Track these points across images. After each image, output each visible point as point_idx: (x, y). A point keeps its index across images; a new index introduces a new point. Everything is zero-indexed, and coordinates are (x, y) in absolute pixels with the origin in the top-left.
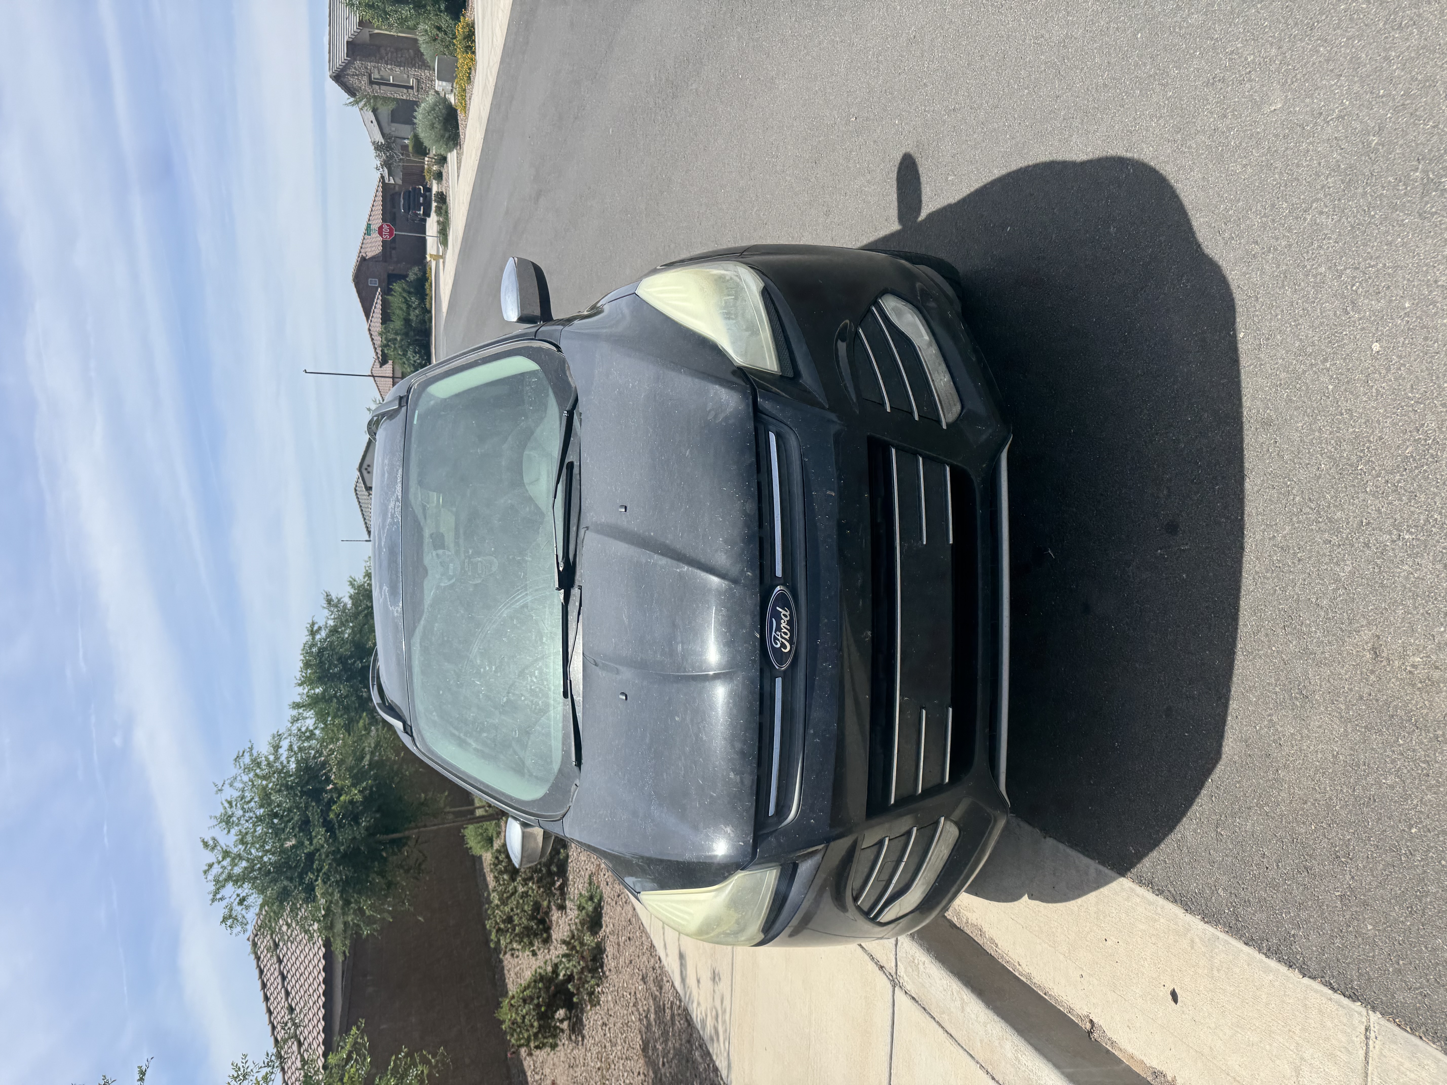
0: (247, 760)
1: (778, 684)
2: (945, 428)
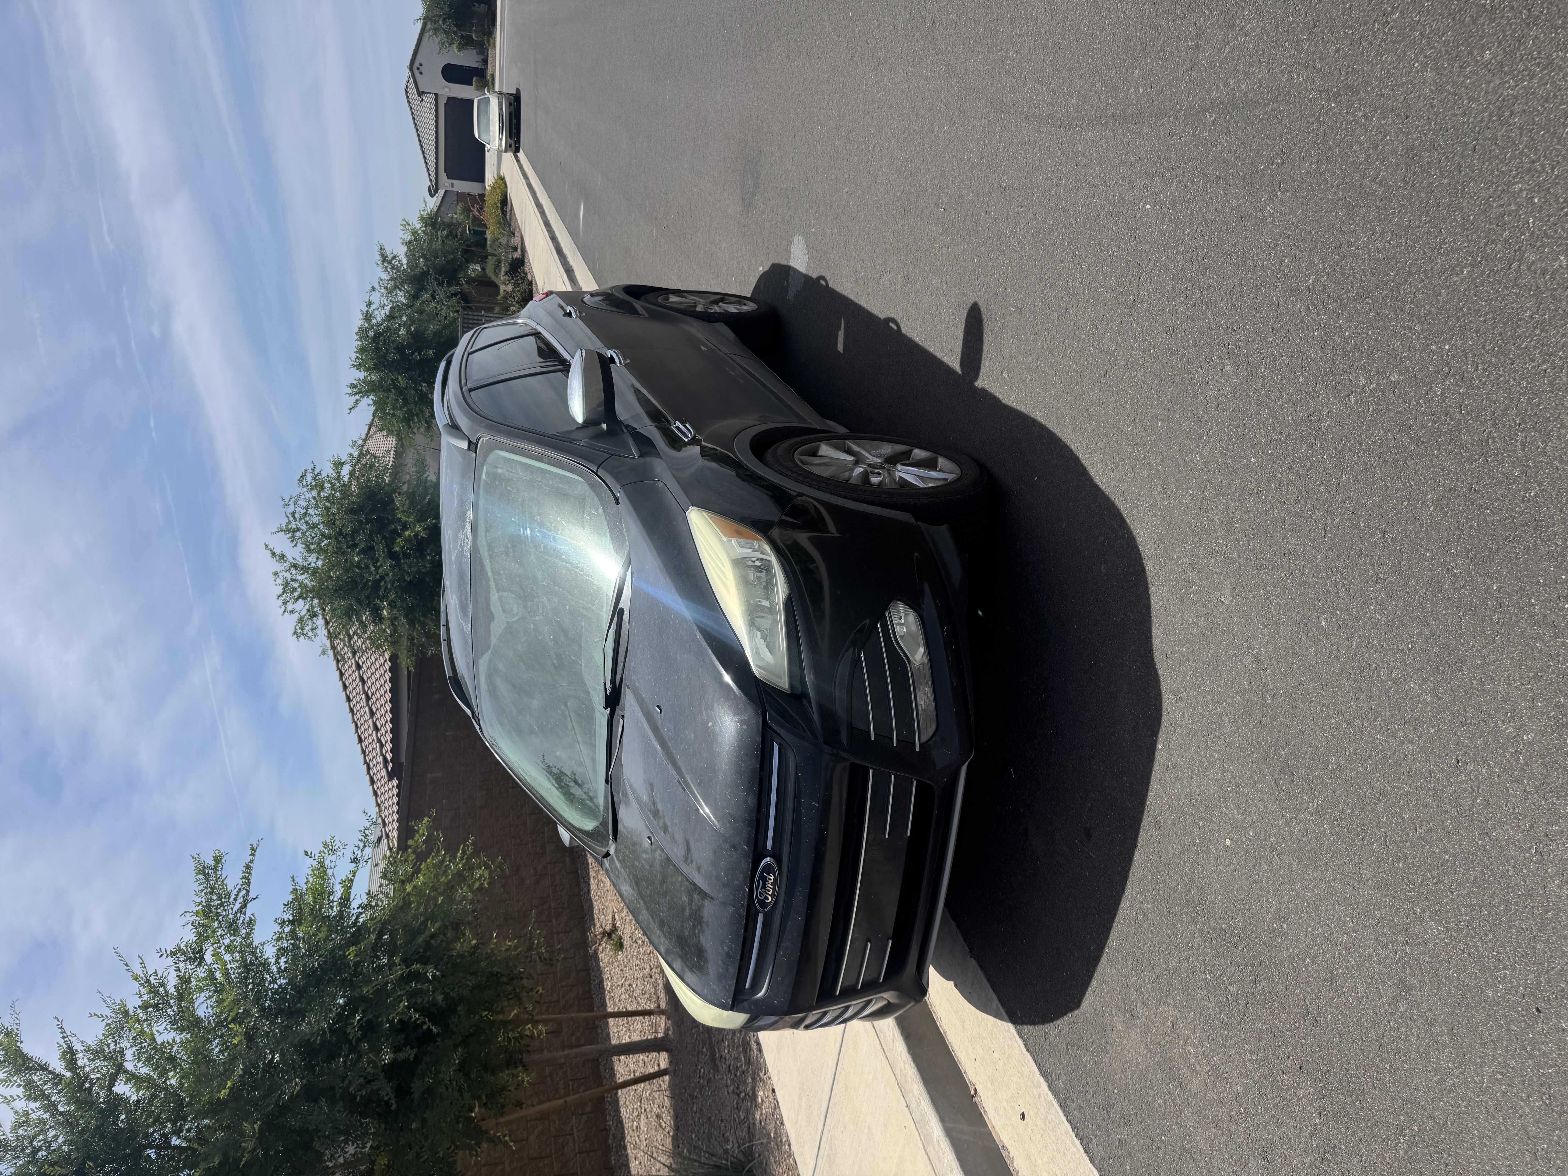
0: (309, 478)
1: (760, 917)
2: (917, 750)
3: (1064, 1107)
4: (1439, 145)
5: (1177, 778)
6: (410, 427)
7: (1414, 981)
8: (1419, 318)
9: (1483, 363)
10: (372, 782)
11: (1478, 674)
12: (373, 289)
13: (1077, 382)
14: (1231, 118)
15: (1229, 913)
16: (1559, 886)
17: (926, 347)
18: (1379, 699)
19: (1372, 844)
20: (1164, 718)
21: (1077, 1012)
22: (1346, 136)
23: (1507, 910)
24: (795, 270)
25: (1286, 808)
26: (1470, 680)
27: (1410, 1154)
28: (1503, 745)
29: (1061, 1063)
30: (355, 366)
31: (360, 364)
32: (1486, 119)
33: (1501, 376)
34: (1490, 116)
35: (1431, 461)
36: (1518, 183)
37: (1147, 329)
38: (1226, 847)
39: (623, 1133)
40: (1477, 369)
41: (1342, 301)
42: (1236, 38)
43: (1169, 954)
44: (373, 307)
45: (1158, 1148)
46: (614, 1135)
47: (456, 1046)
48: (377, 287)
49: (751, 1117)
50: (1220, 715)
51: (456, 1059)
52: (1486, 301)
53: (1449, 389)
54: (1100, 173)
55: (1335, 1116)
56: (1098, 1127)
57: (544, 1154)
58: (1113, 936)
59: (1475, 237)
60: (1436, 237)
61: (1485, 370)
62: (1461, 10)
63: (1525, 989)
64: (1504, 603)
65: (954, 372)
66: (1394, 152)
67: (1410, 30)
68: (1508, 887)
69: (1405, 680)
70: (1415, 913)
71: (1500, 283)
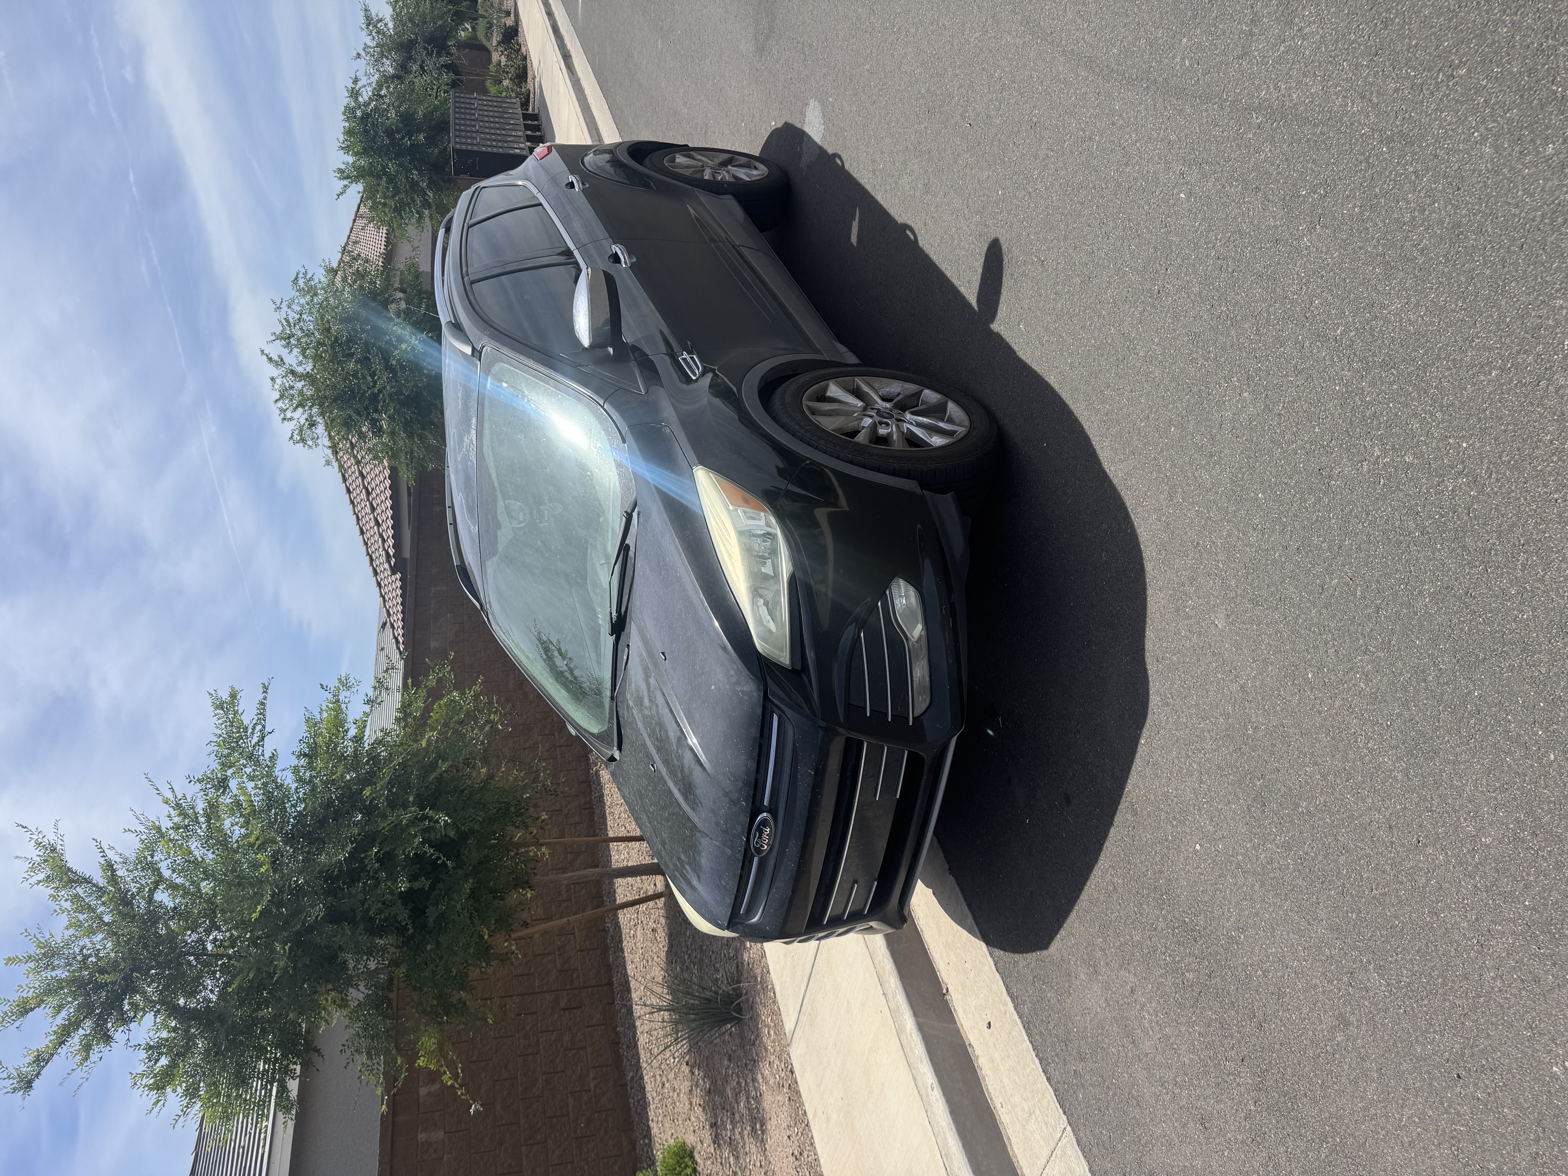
0: (301, 282)
1: (756, 860)
2: (911, 724)
3: (1027, 1028)
4: (1486, 231)
5: (1156, 775)
6: (402, 218)
7: (1352, 1019)
8: (1442, 406)
9: (1497, 473)
10: (376, 573)
11: (1449, 768)
12: (359, 55)
13: (1095, 359)
14: (1278, 127)
15: (1193, 910)
16: (1493, 978)
17: (943, 269)
18: (1354, 762)
19: (1330, 890)
20: (1150, 716)
21: (1045, 953)
22: (1393, 187)
23: (1444, 984)
24: (809, 137)
25: (1255, 834)
26: (1440, 772)
27: (1330, 1158)
28: (1462, 840)
29: (1027, 991)
30: (343, 148)
31: (348, 146)
32: (1538, 219)
33: (1513, 491)
34: (1543, 217)
35: (1433, 553)
36: (1559, 298)
37: (1169, 327)
38: (1196, 851)
39: (621, 936)
40: (1490, 477)
41: (1367, 363)
42: (1293, 38)
43: (1134, 928)
44: (360, 84)
45: (1108, 1087)
46: (612, 936)
47: (467, 876)
48: (362, 53)
49: (739, 956)
50: (1203, 731)
51: (467, 887)
52: (1510, 411)
53: (1460, 487)
54: (1136, 142)
55: (1268, 1108)
56: (1057, 1055)
57: (547, 951)
58: (1084, 896)
59: (1508, 341)
60: (1470, 328)
61: (1498, 480)
62: (1530, 89)
63: (1450, 1055)
64: (1483, 711)
65: (970, 306)
66: (1441, 222)
67: (1475, 93)
68: (1448, 965)
69: (1380, 753)
70: (1361, 961)
71: (1526, 396)
